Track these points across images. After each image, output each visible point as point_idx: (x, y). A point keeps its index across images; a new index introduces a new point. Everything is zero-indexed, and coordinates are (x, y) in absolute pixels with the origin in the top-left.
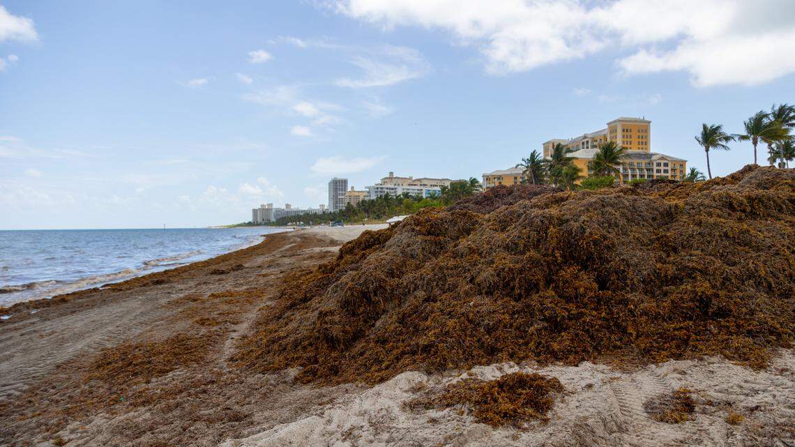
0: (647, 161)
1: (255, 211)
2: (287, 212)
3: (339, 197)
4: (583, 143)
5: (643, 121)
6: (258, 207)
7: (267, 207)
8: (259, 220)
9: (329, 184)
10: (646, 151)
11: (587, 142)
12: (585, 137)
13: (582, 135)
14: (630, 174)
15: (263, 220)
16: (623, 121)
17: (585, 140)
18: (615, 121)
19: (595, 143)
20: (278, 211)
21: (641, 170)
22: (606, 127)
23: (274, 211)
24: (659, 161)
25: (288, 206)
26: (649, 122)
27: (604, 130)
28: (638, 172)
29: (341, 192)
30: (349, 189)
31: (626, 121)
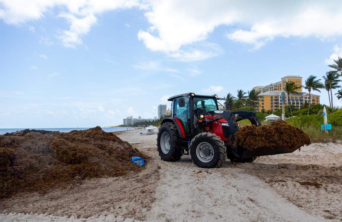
0: (300, 96)
1: (124, 120)
2: (139, 120)
3: (163, 113)
4: (270, 88)
5: (299, 77)
6: (126, 118)
7: (130, 118)
8: (126, 124)
9: (158, 107)
10: (300, 91)
11: (272, 87)
12: (271, 85)
13: (270, 84)
14: (291, 102)
15: (128, 124)
16: (288, 77)
17: (271, 87)
18: (285, 77)
19: (276, 88)
20: (134, 120)
21: (297, 100)
22: (281, 80)
23: (133, 120)
24: (306, 96)
25: (140, 117)
26: (302, 78)
27: (280, 82)
28: (295, 102)
29: (163, 111)
30: (167, 110)
31: (290, 77)
